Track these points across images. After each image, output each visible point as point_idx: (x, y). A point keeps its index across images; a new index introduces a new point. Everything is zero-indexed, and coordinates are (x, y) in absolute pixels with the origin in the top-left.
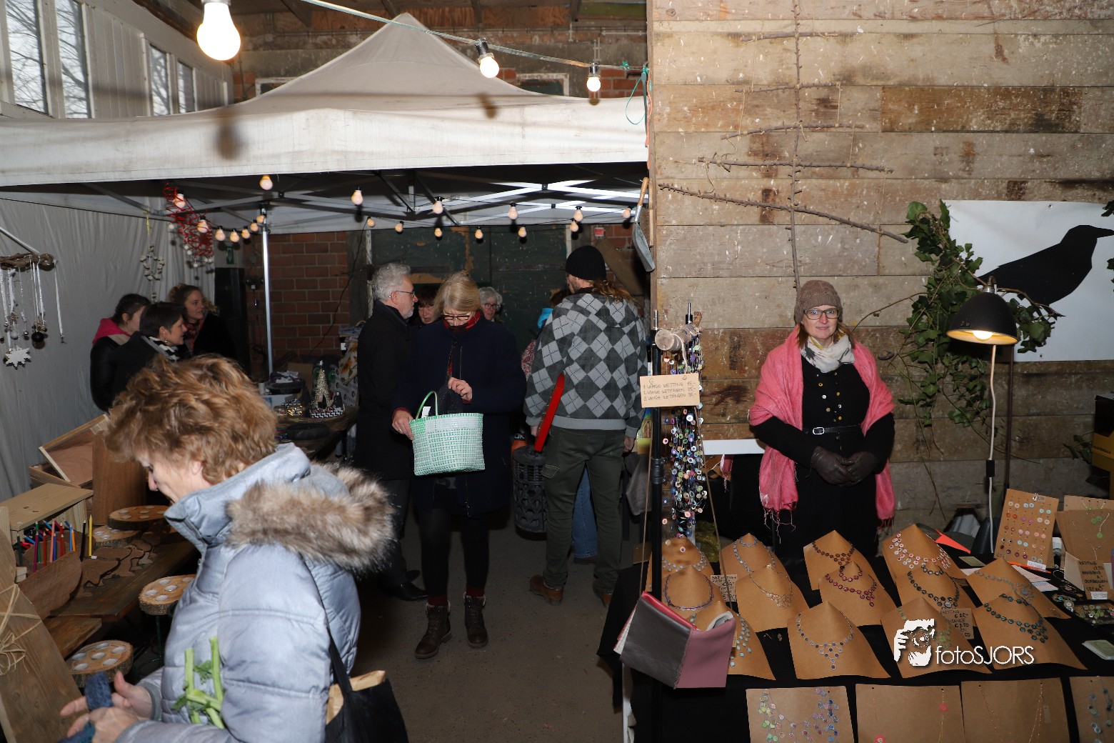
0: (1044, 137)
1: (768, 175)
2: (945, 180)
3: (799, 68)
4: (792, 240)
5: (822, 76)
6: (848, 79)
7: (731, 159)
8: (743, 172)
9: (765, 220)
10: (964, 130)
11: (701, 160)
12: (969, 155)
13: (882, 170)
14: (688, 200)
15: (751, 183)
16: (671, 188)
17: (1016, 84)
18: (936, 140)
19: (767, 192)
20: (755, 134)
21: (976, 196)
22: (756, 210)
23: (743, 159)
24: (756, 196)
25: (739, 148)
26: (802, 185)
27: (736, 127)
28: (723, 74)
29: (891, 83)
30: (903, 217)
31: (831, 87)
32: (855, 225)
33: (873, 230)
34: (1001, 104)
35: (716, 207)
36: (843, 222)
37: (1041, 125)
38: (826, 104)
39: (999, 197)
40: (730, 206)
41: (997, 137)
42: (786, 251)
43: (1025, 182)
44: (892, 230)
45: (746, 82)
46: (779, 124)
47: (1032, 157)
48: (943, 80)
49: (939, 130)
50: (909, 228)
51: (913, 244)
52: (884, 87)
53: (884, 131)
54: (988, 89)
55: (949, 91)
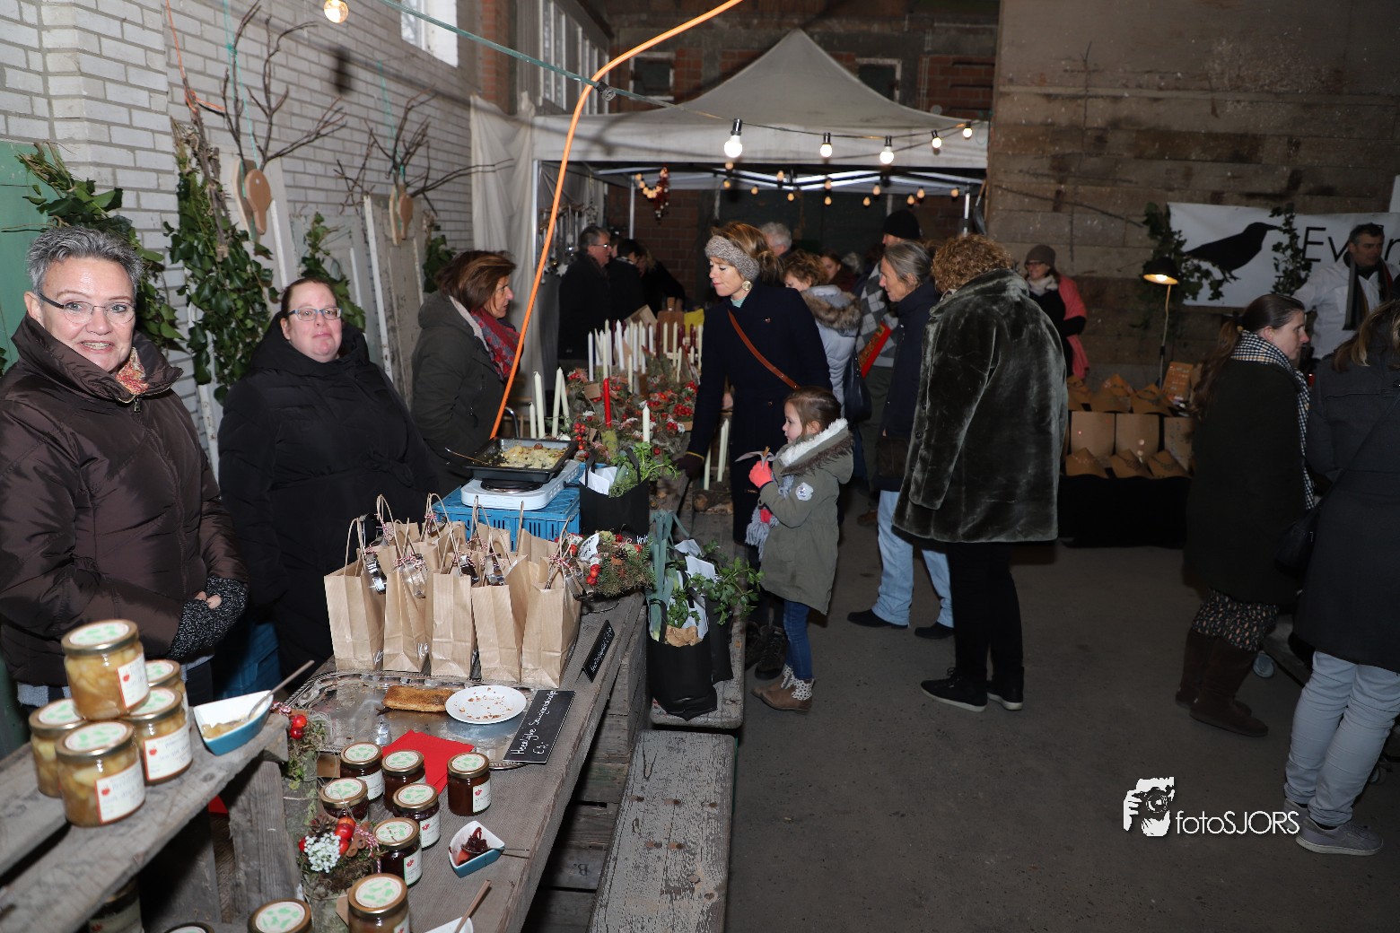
0: (1238, 166)
1: (1061, 182)
2: (1171, 189)
3: (1086, 117)
4: (1071, 223)
5: (1099, 122)
6: (1115, 124)
7: (1040, 171)
8: (1045, 180)
9: (1056, 209)
10: (1187, 159)
11: (1020, 171)
12: (1188, 175)
13: (1130, 182)
14: (1010, 196)
15: (1050, 187)
16: (1000, 187)
17: (1223, 131)
18: (1169, 164)
19: (1059, 193)
20: (1054, 157)
21: (1190, 200)
22: (1051, 203)
23: (1046, 172)
24: (1051, 194)
25: (1044, 165)
26: (1081, 189)
27: (1044, 152)
28: (1038, 118)
29: (1143, 128)
30: (1142, 211)
31: (1104, 130)
32: (1111, 215)
33: (1122, 219)
34: (1212, 144)
35: (1027, 200)
36: (1103, 213)
37: (1237, 158)
38: (1100, 140)
39: (1205, 202)
40: (1035, 200)
41: (1207, 165)
42: (1067, 229)
43: (1223, 193)
44: (1136, 219)
45: (1052, 124)
46: (1070, 151)
47: (1229, 178)
48: (1176, 127)
49: (1170, 159)
50: (1145, 218)
51: (1146, 230)
52: (1138, 131)
53: (1136, 157)
54: (1204, 134)
55: (1179, 134)
